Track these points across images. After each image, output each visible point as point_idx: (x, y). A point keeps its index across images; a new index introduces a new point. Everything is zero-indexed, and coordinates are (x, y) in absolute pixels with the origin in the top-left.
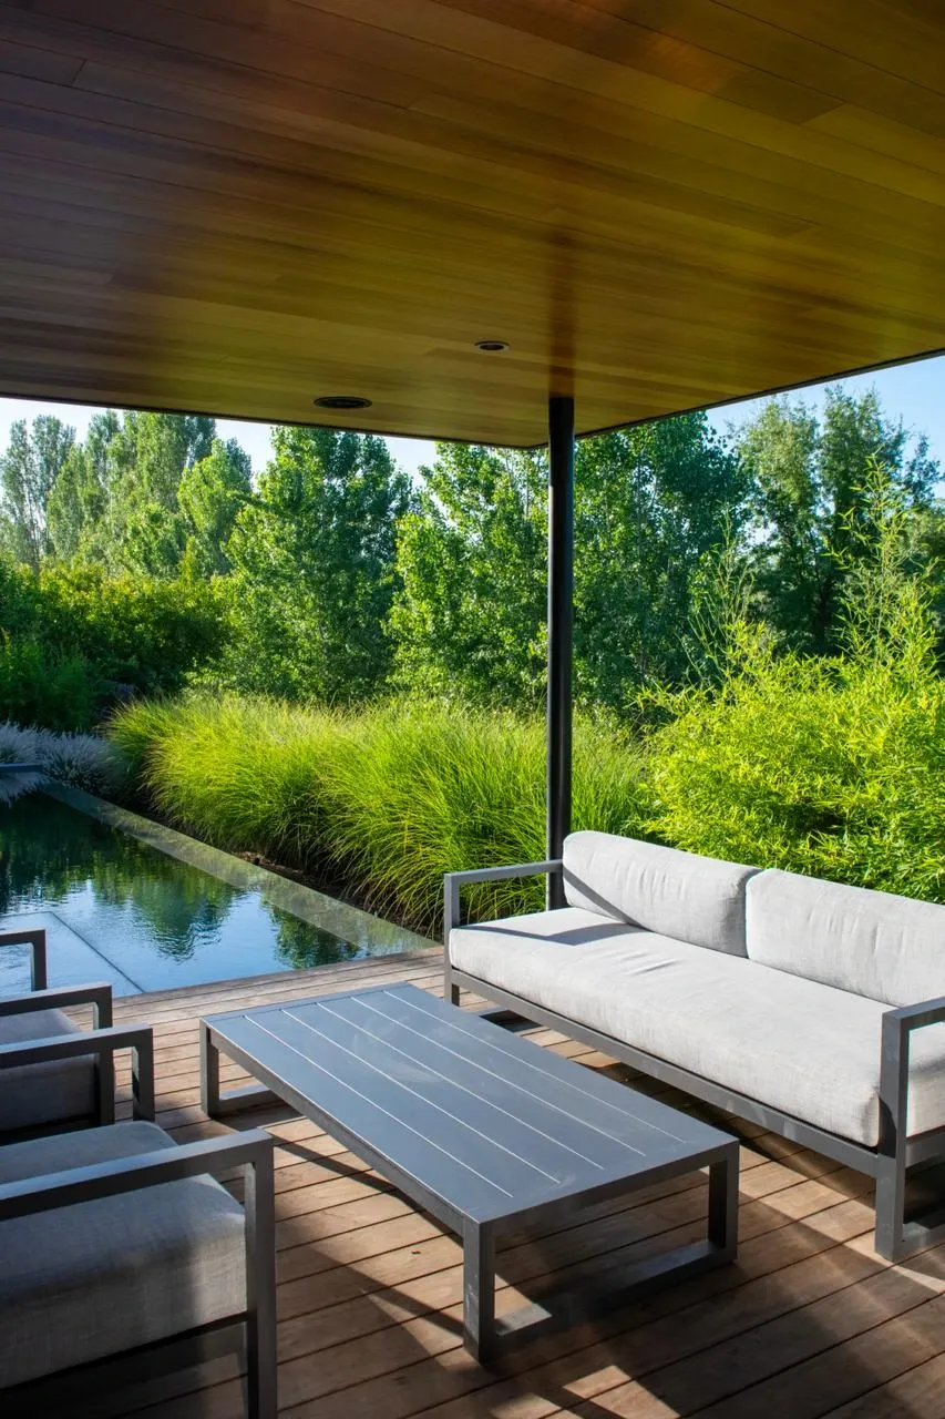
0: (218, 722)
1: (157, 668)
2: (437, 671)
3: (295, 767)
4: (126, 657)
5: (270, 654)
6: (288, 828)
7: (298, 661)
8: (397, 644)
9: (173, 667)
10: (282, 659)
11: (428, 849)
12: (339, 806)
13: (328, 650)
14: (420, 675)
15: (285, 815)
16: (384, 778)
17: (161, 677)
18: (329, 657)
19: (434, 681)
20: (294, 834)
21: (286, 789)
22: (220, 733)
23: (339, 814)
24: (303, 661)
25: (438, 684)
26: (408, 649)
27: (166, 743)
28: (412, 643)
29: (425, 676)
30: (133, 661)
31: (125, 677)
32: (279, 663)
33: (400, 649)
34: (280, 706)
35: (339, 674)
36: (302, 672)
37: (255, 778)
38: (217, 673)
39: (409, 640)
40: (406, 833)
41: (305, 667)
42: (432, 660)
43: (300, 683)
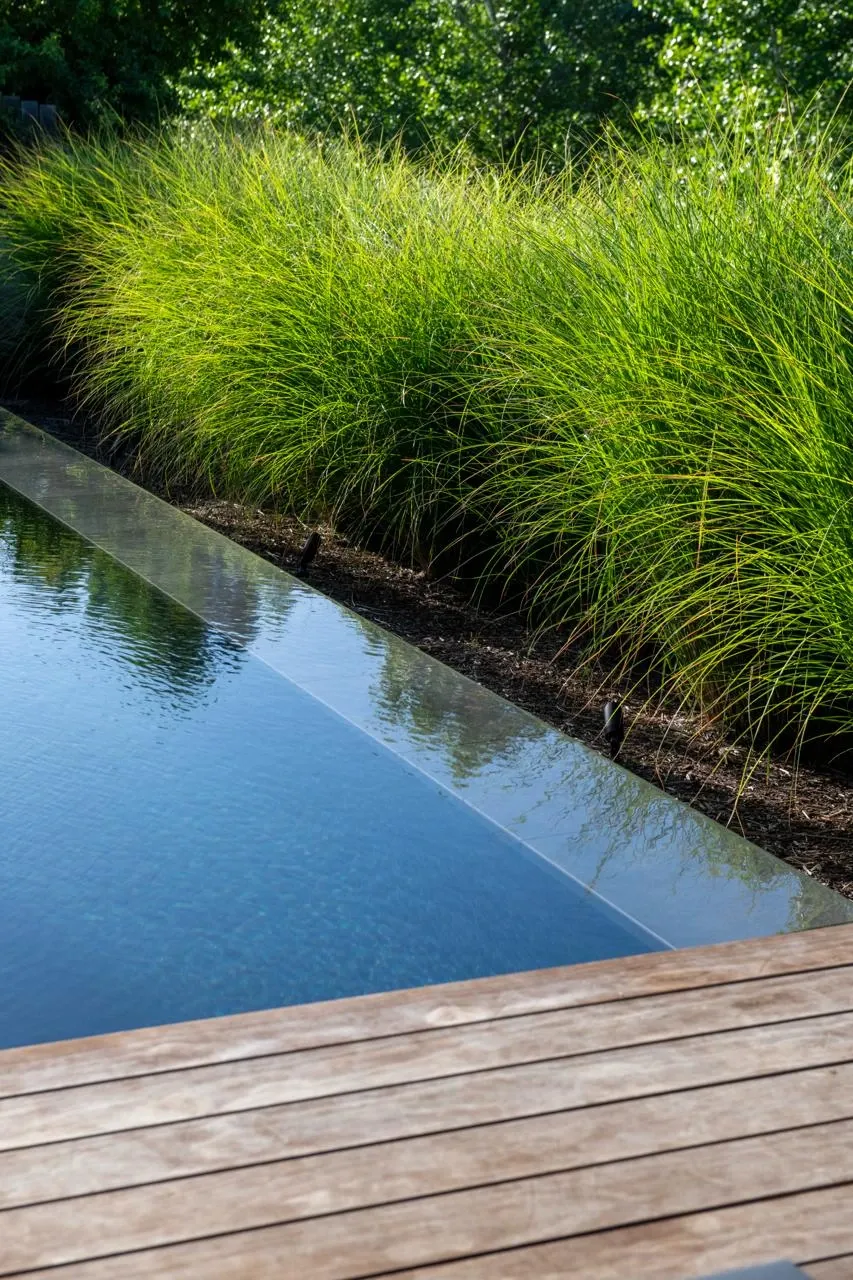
0: (236, 191)
1: (109, 67)
2: (752, 95)
3: (413, 309)
4: (36, 36)
5: (376, 52)
6: (390, 466)
7: (440, 71)
8: (663, 30)
9: (146, 67)
10: (404, 65)
11: (764, 553)
12: (520, 416)
13: (507, 46)
14: (713, 104)
15: (381, 433)
16: (646, 347)
17: (118, 88)
18: (507, 62)
19: (748, 119)
20: (400, 484)
21: (388, 366)
22: (238, 218)
23: (519, 438)
24: (449, 72)
25: (758, 125)
26: (689, 42)
27: (111, 238)
28: (700, 26)
29: (727, 105)
30: (52, 45)
31: (37, 85)
32: (394, 74)
33: (673, 41)
34: (387, 157)
35: (528, 103)
36: (445, 96)
37: (315, 336)
38: (258, 93)
39: (692, 20)
40: (704, 504)
41: (450, 82)
42: (744, 69)
43: (439, 120)
